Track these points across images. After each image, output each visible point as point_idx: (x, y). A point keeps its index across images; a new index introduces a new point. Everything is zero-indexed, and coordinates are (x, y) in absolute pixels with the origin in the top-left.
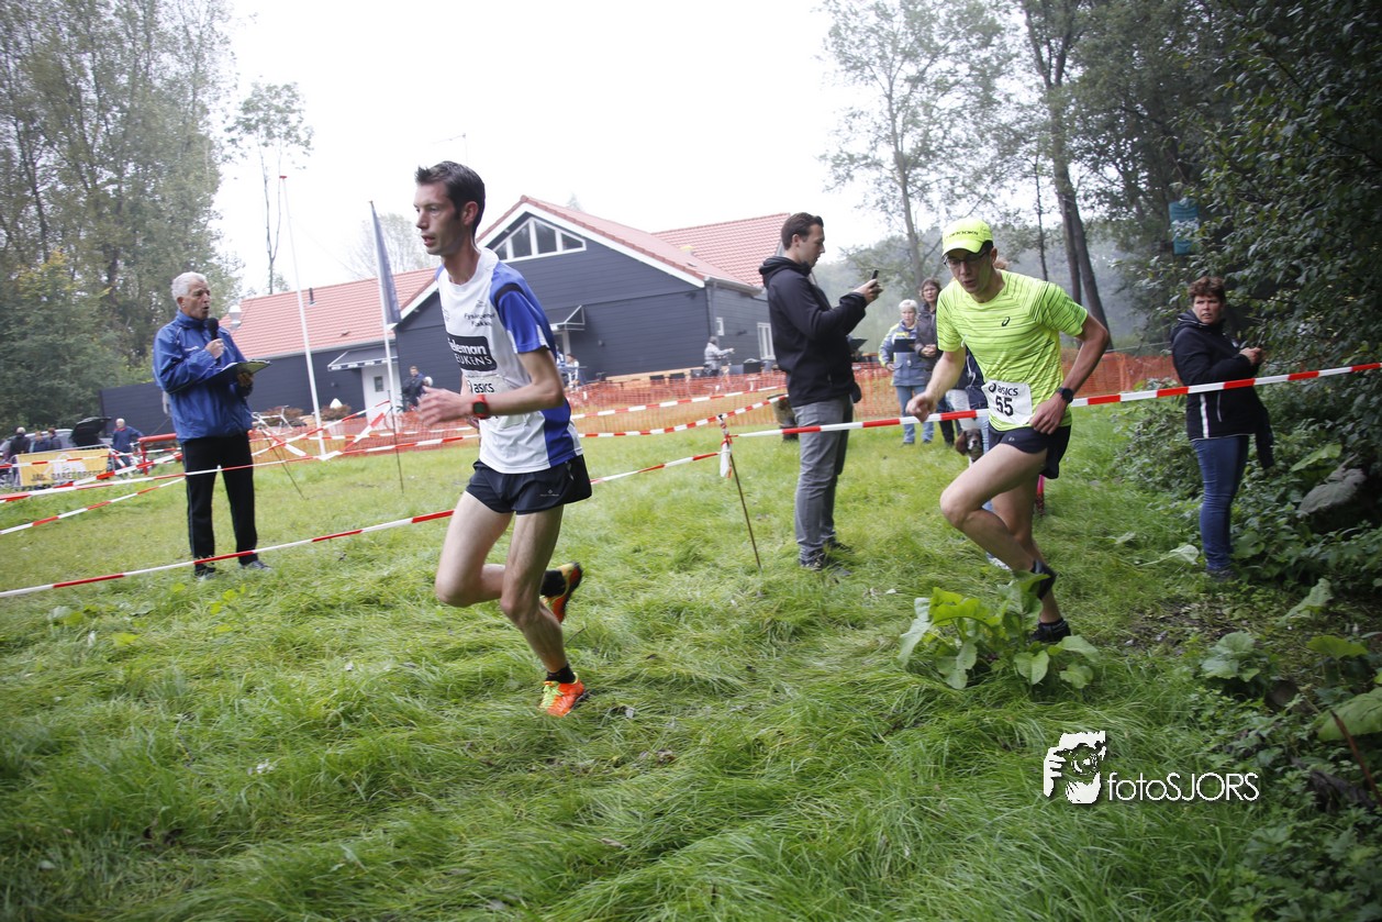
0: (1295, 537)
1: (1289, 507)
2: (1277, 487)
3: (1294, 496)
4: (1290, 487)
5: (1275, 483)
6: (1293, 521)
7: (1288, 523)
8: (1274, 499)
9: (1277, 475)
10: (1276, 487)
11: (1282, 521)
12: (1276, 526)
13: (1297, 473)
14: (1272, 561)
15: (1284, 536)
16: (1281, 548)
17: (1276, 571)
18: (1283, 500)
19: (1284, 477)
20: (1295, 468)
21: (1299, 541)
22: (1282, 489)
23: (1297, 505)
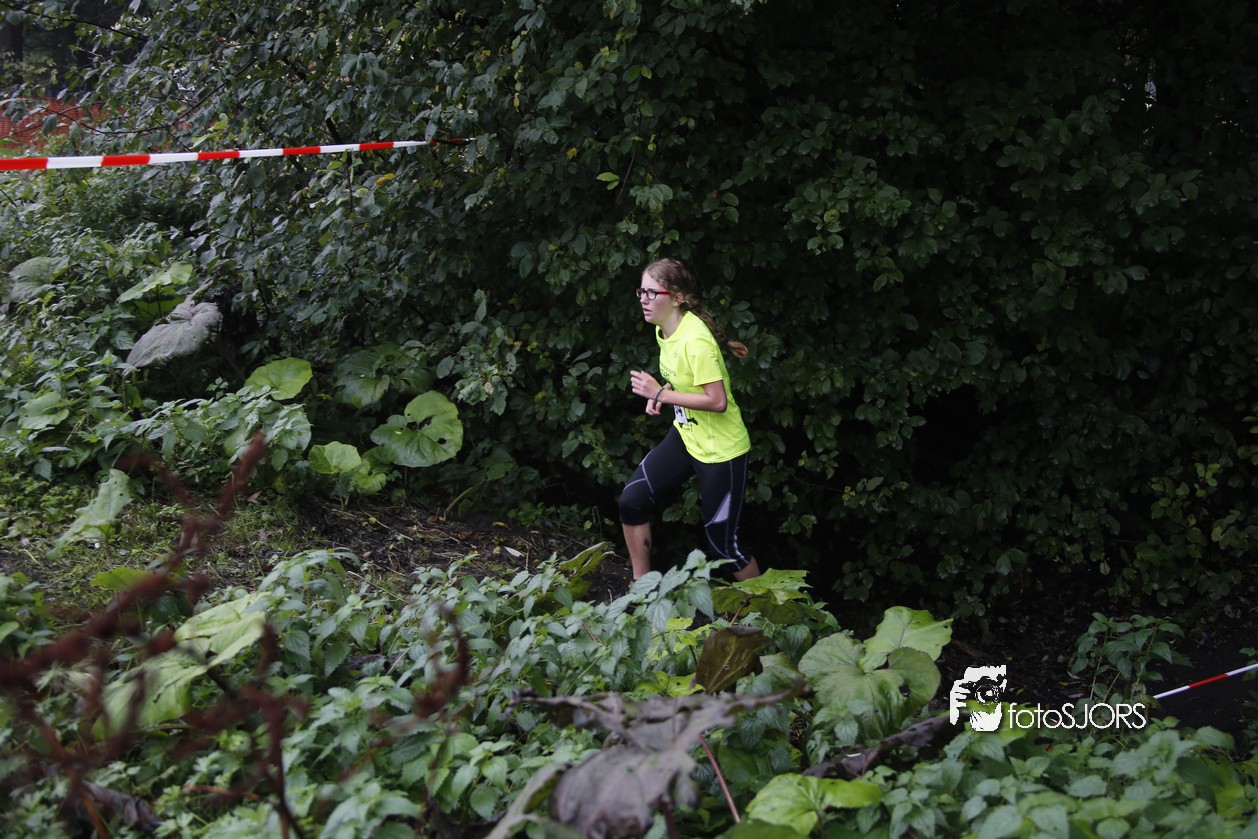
0: (116, 404)
1: (109, 357)
2: (97, 325)
3: (123, 340)
4: (115, 326)
5: (93, 319)
6: (114, 379)
7: (106, 383)
8: (88, 345)
9: (98, 306)
10: (94, 325)
11: (97, 379)
12: (89, 387)
13: (127, 304)
14: (79, 442)
15: (97, 402)
16: (93, 421)
17: (84, 455)
18: (101, 347)
19: (108, 311)
20: (125, 297)
21: (122, 410)
22: (105, 329)
23: (123, 355)
